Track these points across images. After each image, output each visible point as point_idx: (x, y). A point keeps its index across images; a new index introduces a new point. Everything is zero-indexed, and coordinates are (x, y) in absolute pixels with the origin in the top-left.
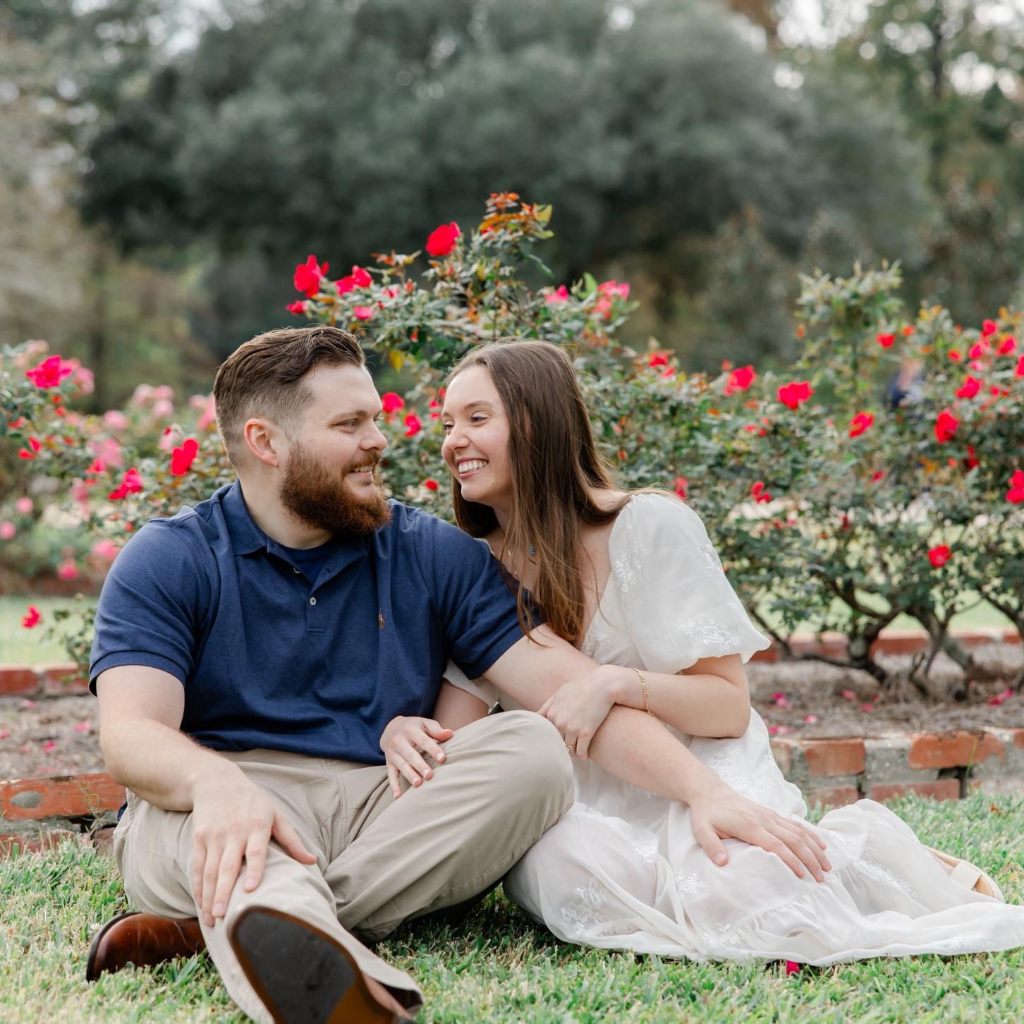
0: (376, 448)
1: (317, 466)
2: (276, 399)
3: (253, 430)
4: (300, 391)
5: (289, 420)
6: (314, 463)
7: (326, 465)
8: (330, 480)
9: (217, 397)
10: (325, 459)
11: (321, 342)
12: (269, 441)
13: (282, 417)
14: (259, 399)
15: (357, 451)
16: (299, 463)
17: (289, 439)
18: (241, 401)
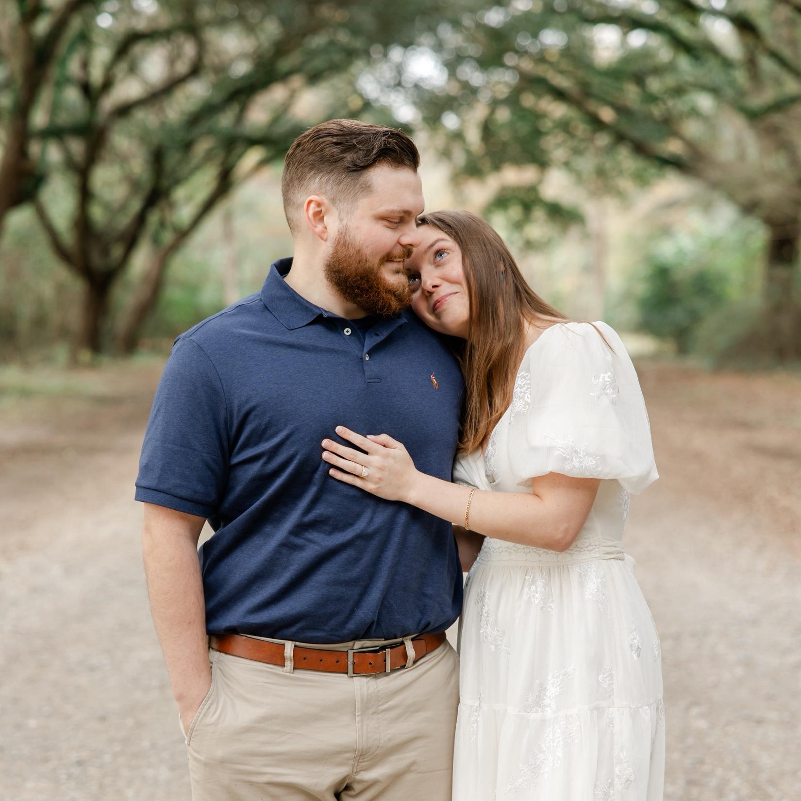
0: (411, 245)
1: (359, 251)
2: (339, 184)
3: (312, 205)
4: (361, 182)
5: (345, 204)
6: (357, 248)
7: (367, 251)
8: (367, 265)
9: (288, 166)
10: (367, 247)
11: (389, 143)
12: (323, 217)
13: (340, 201)
14: (324, 179)
15: (395, 245)
16: (344, 244)
17: (341, 220)
18: (309, 176)
